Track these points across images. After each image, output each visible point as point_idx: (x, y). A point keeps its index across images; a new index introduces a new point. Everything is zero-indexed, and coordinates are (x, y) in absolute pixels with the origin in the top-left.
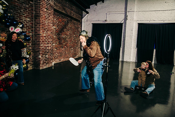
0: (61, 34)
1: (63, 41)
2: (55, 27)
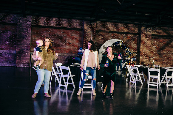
0: (162, 51)
1: (164, 56)
2: (155, 46)
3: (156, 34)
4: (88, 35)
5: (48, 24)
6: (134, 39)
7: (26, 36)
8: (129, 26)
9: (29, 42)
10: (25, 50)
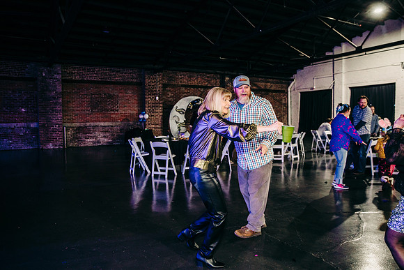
4: (153, 92)
5: (88, 78)
7: (54, 98)
9: (59, 108)
10: (53, 121)
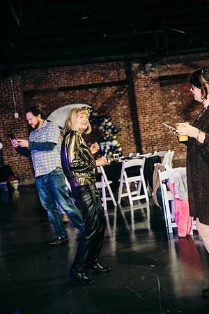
2: (174, 103)
3: (170, 74)
4: (7, 106)
6: (120, 96)
8: (104, 69)
